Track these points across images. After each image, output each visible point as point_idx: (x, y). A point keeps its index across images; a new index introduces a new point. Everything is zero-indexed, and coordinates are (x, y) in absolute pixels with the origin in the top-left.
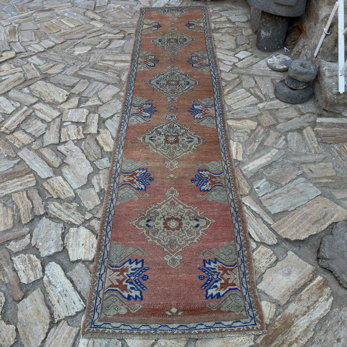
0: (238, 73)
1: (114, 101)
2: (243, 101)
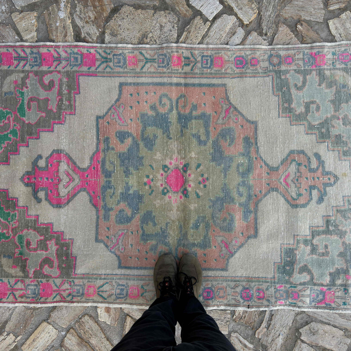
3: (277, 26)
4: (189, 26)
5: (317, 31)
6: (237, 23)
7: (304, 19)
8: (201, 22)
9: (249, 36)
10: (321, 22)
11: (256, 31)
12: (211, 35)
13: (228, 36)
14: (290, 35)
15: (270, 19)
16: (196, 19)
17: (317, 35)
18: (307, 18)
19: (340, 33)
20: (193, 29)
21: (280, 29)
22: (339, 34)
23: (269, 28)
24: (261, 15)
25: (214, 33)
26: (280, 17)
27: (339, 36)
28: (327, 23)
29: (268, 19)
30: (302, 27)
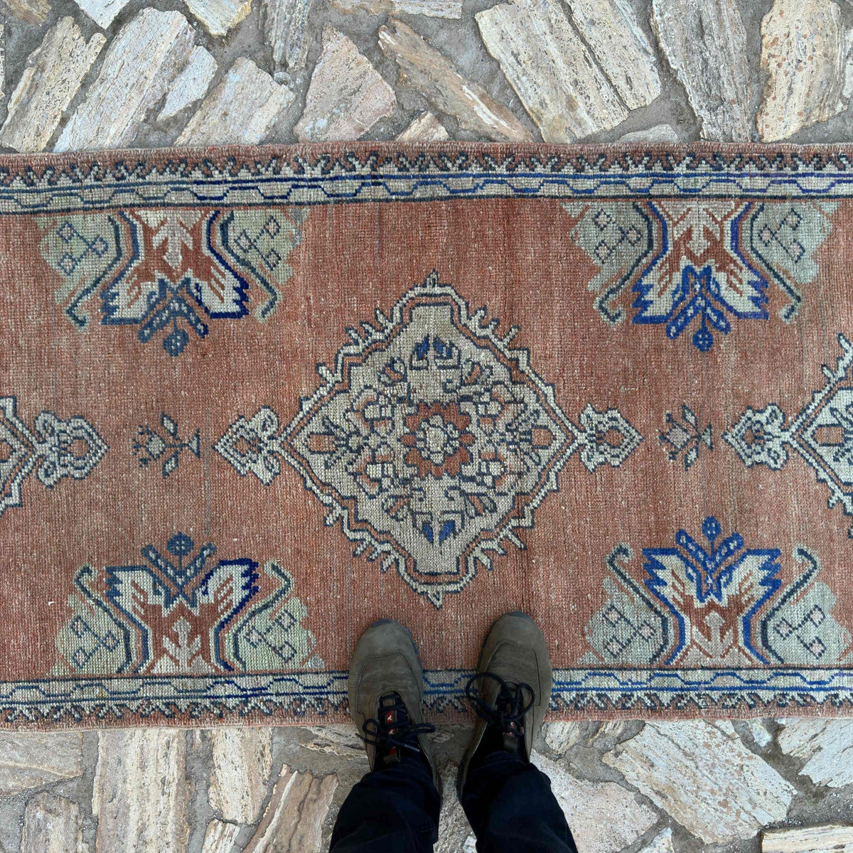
0: (315, 30)
1: (633, 771)
2: (593, 35)
3: (319, 37)
4: (38, 50)
5: (447, 47)
6: (191, 35)
7: (403, 12)
8: (76, 36)
9: (230, 71)
10: (455, 19)
11: (252, 56)
12: (111, 75)
13: (165, 74)
14: (358, 64)
15: (294, 16)
16: (59, 26)
17: (443, 61)
18: (413, 10)
19: (515, 52)
20: (51, 59)
21: (328, 46)
22: (512, 53)
23: (292, 46)
24: (266, 6)
25: (118, 68)
26: (326, 8)
27: (512, 59)
28: (475, 20)
29: (288, 16)
30: (394, 37)
